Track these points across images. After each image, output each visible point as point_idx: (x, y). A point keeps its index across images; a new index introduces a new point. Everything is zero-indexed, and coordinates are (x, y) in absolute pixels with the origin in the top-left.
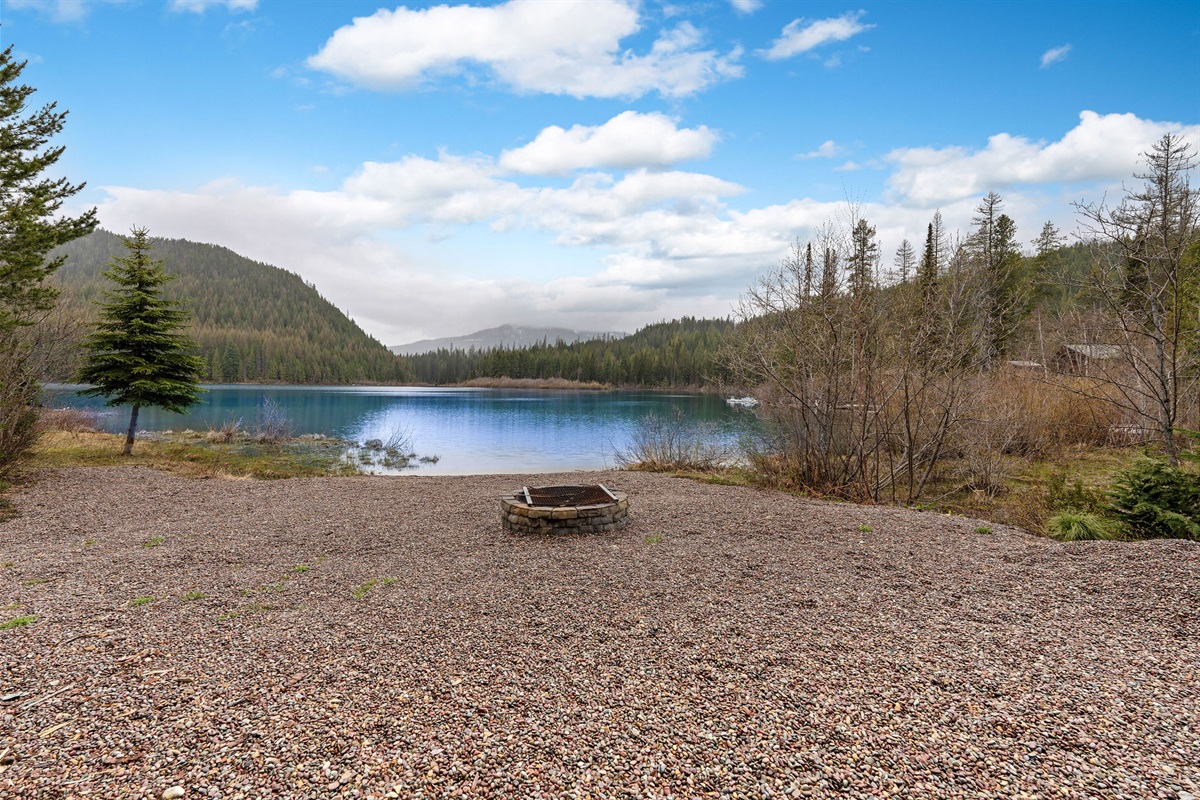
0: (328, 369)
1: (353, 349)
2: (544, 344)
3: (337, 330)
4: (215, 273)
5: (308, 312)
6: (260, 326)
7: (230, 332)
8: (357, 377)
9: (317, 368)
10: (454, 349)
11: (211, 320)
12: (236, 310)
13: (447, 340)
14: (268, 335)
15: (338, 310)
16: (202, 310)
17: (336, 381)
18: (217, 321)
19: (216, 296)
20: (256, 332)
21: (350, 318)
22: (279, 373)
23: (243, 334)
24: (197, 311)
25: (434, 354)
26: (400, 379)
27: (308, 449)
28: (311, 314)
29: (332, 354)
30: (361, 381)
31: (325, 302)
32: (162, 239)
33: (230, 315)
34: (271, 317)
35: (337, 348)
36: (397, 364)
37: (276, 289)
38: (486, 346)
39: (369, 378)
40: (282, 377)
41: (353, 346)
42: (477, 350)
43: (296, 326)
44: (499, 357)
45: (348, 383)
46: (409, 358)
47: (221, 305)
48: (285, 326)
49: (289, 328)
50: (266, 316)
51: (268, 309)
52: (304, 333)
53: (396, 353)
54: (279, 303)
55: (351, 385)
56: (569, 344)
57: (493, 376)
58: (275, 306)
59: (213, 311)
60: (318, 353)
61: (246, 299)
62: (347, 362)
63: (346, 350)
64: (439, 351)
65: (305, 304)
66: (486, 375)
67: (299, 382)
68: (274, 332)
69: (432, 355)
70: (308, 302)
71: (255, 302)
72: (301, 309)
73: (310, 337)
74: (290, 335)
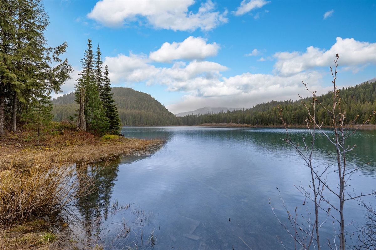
0: (159, 121)
1: (166, 115)
2: (223, 112)
3: (161, 110)
4: (129, 95)
5: (153, 105)
6: (141, 109)
8: (167, 124)
9: (156, 121)
10: (193, 115)
11: (129, 108)
12: (135, 105)
14: (143, 112)
15: (161, 104)
16: (126, 105)
17: (161, 125)
18: (130, 108)
19: (130, 102)
20: (140, 111)
21: (164, 106)
23: (137, 111)
24: (125, 106)
26: (179, 124)
29: (160, 117)
31: (157, 101)
33: (133, 106)
34: (144, 107)
35: (161, 115)
36: (177, 119)
37: (144, 99)
38: (203, 113)
39: (170, 124)
40: (147, 124)
41: (166, 114)
42: (200, 115)
43: (150, 109)
44: (207, 117)
45: (164, 126)
46: (182, 118)
47: (131, 104)
48: (147, 109)
49: (148, 110)
50: (142, 107)
51: (142, 104)
52: (152, 111)
53: (177, 116)
54: (145, 102)
55: (165, 126)
56: (231, 112)
57: (209, 123)
58: (144, 103)
59: (129, 106)
60: (156, 117)
61: (137, 102)
62: (164, 119)
63: (164, 116)
64: (189, 115)
67: (152, 126)
68: (145, 111)
69: (187, 117)
70: (152, 102)
71: (139, 103)
72: (151, 104)
73: (154, 112)
74: (149, 112)
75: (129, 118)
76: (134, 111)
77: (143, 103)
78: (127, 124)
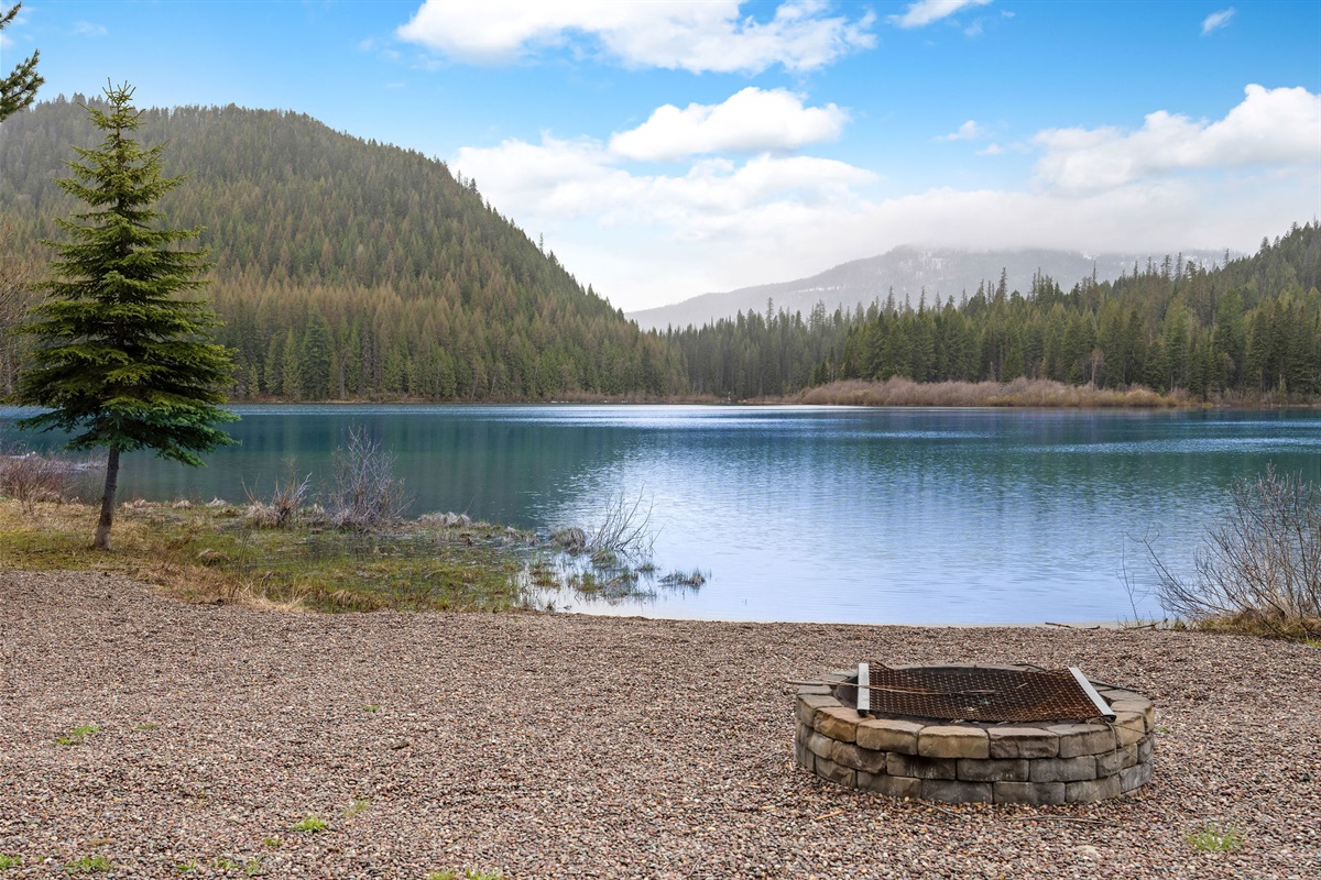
0: (502, 366)
1: (553, 322)
2: (1001, 292)
3: (519, 279)
4: (288, 170)
5: (461, 243)
6: (370, 278)
7: (315, 294)
8: (563, 386)
9: (480, 366)
10: (776, 313)
11: (281, 270)
12: (326, 247)
13: (762, 290)
14: (384, 296)
15: (521, 234)
16: (264, 248)
17: (519, 394)
18: (292, 270)
19: (290, 219)
20: (362, 290)
21: (546, 252)
22: (404, 379)
23: (338, 295)
25: (729, 325)
26: (652, 387)
27: (429, 548)
28: (468, 245)
29: (510, 334)
30: (569, 394)
31: (493, 217)
32: (197, 108)
33: (315, 256)
34: (390, 256)
35: (520, 319)
36: (647, 352)
37: (399, 194)
38: (852, 302)
39: (586, 386)
40: (411, 386)
41: (553, 313)
42: (830, 312)
43: (438, 275)
44: (885, 330)
45: (542, 399)
46: (687, 339)
47: (299, 236)
48: (418, 274)
49: (425, 279)
50: (380, 257)
51: (384, 240)
52: (453, 288)
53: (644, 327)
54: (405, 225)
55: (548, 403)
56: (1066, 290)
57: (869, 377)
58: (397, 231)
59: (284, 250)
60: (481, 332)
61: (342, 221)
62: (541, 349)
63: (537, 323)
64: (740, 317)
65: (455, 224)
66: (851, 374)
67: (445, 398)
68: (396, 289)
69: (725, 328)
70: (461, 221)
71: (360, 225)
72: (447, 238)
73: (466, 297)
74: (427, 294)
75: (281, 344)
76: (319, 290)
77: (388, 227)
78: (262, 385)
